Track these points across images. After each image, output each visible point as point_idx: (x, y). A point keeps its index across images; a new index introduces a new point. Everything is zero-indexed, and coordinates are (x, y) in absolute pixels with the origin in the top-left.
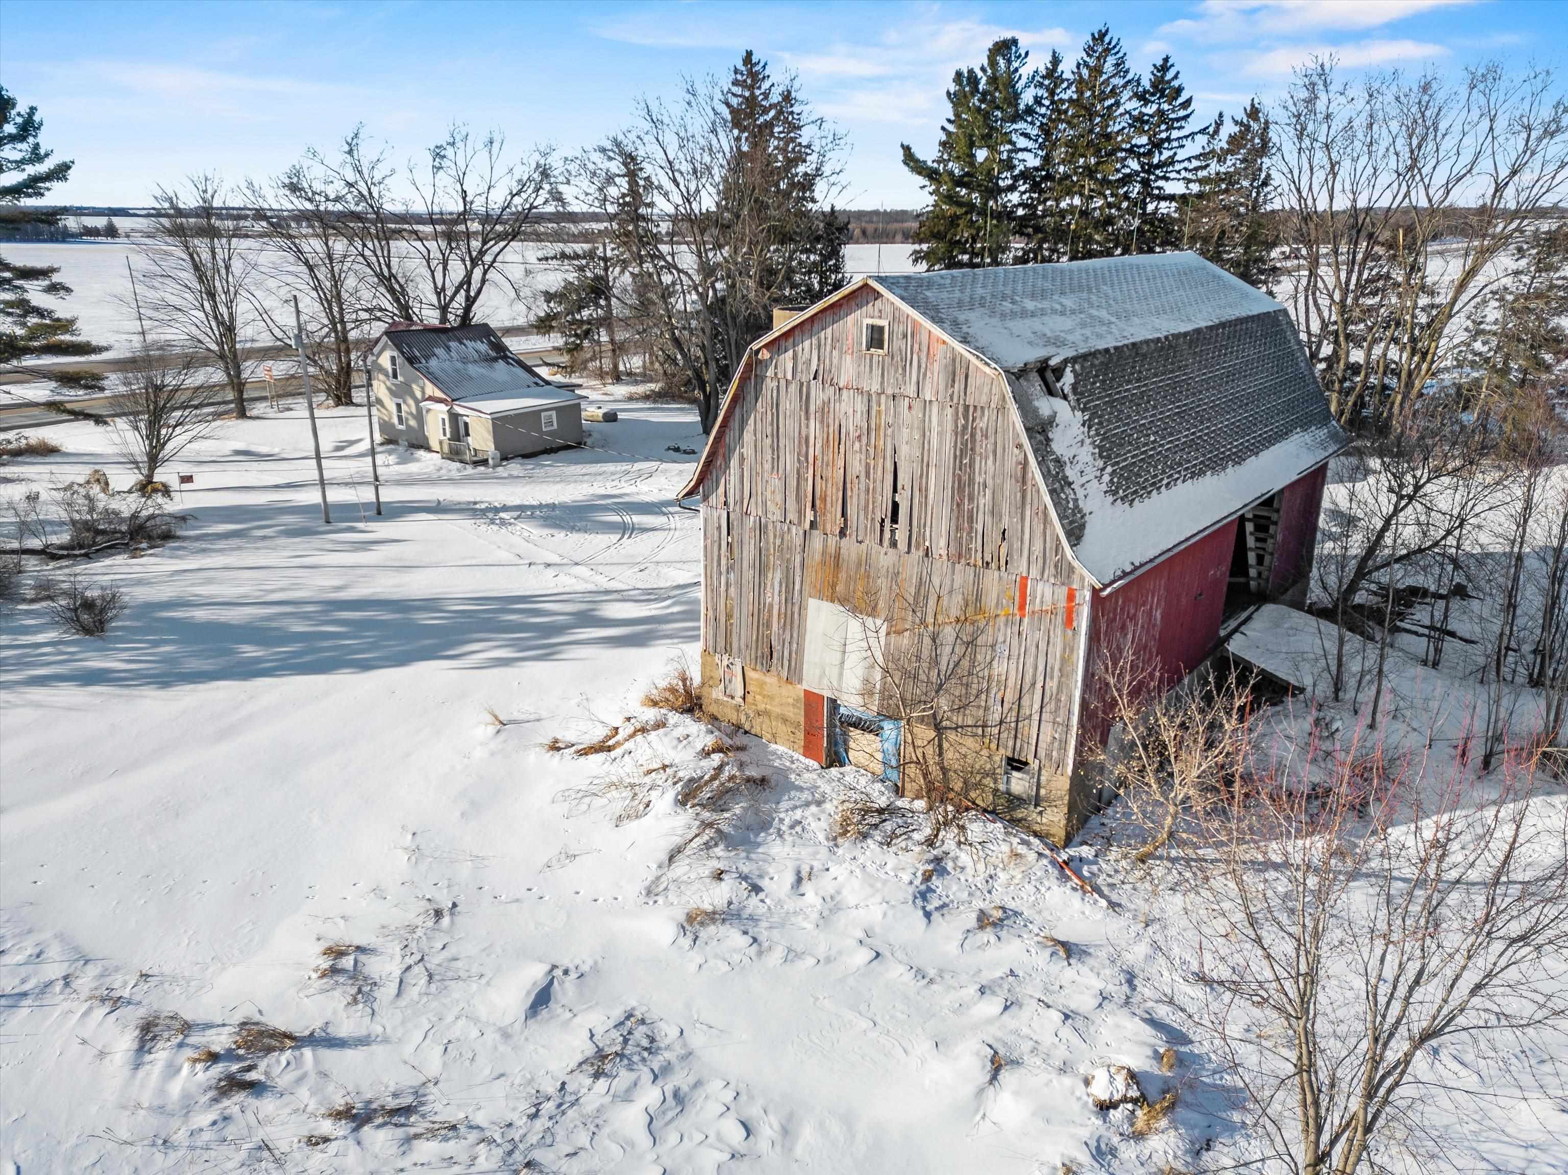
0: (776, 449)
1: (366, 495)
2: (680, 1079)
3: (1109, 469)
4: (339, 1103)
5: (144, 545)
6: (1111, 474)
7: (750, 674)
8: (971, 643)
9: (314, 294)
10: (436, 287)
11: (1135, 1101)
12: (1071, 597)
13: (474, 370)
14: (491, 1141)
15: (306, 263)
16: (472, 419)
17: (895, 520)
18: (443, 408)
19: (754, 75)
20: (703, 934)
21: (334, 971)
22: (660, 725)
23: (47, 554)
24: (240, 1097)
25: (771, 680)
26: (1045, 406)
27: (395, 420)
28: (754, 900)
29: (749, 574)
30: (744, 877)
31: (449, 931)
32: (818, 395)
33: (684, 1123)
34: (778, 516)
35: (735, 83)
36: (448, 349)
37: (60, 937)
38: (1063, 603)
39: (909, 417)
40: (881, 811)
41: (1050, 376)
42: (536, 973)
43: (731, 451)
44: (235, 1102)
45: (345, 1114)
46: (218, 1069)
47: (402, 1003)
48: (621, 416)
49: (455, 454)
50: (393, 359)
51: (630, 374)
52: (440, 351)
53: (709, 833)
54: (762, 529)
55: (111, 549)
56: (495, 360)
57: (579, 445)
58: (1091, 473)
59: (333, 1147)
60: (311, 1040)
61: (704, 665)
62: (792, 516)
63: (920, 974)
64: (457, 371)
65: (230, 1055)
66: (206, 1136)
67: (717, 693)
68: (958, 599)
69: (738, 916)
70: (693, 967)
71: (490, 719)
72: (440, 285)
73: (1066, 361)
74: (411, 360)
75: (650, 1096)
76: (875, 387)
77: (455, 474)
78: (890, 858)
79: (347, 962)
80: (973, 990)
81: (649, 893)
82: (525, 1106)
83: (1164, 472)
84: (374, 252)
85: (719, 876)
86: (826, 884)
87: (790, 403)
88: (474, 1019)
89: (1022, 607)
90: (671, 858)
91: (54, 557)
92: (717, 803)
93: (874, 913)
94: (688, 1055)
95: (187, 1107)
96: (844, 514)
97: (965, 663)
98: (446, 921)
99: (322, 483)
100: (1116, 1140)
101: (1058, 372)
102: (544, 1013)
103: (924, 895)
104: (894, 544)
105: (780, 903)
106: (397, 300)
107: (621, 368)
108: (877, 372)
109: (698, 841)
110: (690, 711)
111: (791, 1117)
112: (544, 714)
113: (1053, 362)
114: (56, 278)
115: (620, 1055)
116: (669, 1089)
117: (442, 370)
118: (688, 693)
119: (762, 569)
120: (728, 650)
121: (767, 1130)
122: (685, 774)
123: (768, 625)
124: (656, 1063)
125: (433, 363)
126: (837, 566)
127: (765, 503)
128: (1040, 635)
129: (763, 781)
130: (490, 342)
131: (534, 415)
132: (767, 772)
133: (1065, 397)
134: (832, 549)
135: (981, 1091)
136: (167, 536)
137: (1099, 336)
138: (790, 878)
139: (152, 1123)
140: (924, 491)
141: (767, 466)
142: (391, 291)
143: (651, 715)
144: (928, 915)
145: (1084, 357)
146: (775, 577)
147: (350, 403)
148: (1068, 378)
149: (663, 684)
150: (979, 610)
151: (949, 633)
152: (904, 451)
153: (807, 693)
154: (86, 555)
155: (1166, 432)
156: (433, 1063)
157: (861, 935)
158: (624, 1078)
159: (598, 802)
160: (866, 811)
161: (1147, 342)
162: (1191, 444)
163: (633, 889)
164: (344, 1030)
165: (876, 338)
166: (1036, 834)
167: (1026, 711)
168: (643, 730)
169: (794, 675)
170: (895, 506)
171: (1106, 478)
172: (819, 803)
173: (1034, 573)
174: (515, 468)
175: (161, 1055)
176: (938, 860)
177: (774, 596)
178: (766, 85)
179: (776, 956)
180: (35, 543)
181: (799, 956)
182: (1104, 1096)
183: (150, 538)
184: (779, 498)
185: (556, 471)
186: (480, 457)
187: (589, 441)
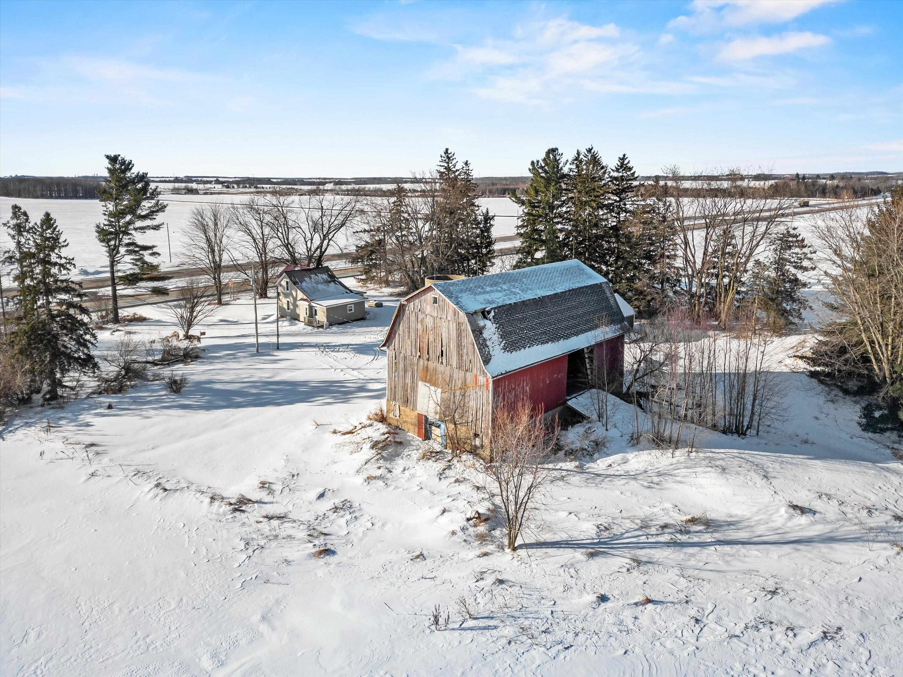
0: (409, 332)
1: (274, 340)
2: (357, 514)
3: (504, 342)
4: (264, 514)
5: (189, 361)
6: (505, 344)
7: (402, 408)
8: (464, 395)
9: (254, 249)
10: (307, 247)
11: (477, 518)
12: (487, 381)
13: (321, 287)
14: (305, 524)
15: (253, 237)
16: (318, 308)
17: (442, 356)
18: (307, 303)
19: (448, 158)
20: (371, 482)
21: (263, 487)
22: (371, 425)
23: (154, 363)
24: (238, 513)
25: (407, 410)
26: (482, 323)
27: (286, 308)
28: (389, 474)
29: (401, 373)
30: (387, 468)
31: (296, 480)
32: (421, 316)
33: (356, 523)
34: (410, 354)
35: (442, 161)
36: (310, 278)
37: (183, 478)
38: (485, 383)
39: (445, 325)
40: (437, 452)
41: (486, 313)
42: (320, 490)
43: (396, 332)
44: (237, 514)
45: (266, 517)
46: (233, 506)
47: (282, 495)
48: (385, 304)
49: (310, 323)
50: (287, 283)
51: (394, 282)
52: (307, 279)
53: (379, 456)
54: (405, 358)
55: (178, 362)
56: (330, 282)
57: (363, 319)
58: (496, 343)
59: (262, 524)
60: (257, 502)
61: (387, 405)
62: (414, 354)
63: (432, 493)
64: (313, 287)
65: (235, 504)
66: (230, 520)
67: (391, 415)
68: (460, 382)
69: (383, 478)
70: (366, 490)
71: (314, 423)
72: (309, 247)
73: (492, 309)
74: (295, 283)
75: (348, 517)
76: (436, 315)
77: (310, 331)
78: (435, 465)
79: (267, 486)
80: (446, 496)
81: (357, 471)
82: (314, 517)
83: (528, 342)
84: (282, 233)
85: (379, 468)
86: (412, 471)
87: (413, 318)
88: (302, 499)
89: (476, 384)
90: (366, 463)
91: (156, 365)
92: (383, 448)
93: (424, 479)
94: (360, 510)
95: (225, 514)
96: (428, 354)
97: (462, 402)
98: (295, 478)
99: (257, 335)
100: (469, 527)
101: (489, 312)
102: (322, 499)
103: (441, 474)
104: (442, 363)
105: (397, 475)
106: (291, 254)
107: (390, 279)
108: (436, 311)
109: (375, 458)
110: (382, 422)
111: (385, 523)
112: (333, 422)
113: (487, 309)
114: (155, 250)
115: (342, 508)
116: (353, 516)
117: (308, 287)
118: (383, 415)
119: (405, 371)
120: (394, 399)
121: (378, 525)
122: (375, 440)
123: (407, 391)
124: (351, 510)
125: (304, 284)
126: (427, 370)
127: (406, 350)
128: (481, 393)
129: (400, 443)
130: (329, 274)
131: (344, 306)
132: (401, 440)
133: (490, 320)
134: (426, 365)
135: (438, 517)
136: (197, 357)
137: (510, 299)
138: (402, 469)
139: (216, 517)
140: (449, 347)
141: (407, 338)
142: (288, 250)
143: (368, 422)
144: (440, 479)
145: (500, 307)
146: (409, 374)
147: (266, 297)
148: (492, 314)
149: (373, 412)
150: (466, 385)
151: (458, 393)
152: (444, 335)
153: (418, 414)
154: (168, 364)
155: (532, 328)
156: (290, 508)
157: (418, 483)
158: (342, 513)
159: (346, 448)
160: (431, 452)
161: (529, 300)
162: (545, 333)
163: (353, 471)
164: (266, 500)
165: (435, 301)
166: (482, 459)
167: (478, 417)
168: (364, 427)
169: (414, 408)
170: (442, 351)
171: (502, 344)
172: (417, 450)
173: (478, 374)
174: (334, 329)
175: (217, 503)
176: (450, 466)
177: (408, 381)
178: (454, 162)
179: (391, 488)
180: (150, 359)
181: (398, 488)
182: (468, 517)
183: (191, 357)
184: (410, 348)
185: (352, 330)
186: (321, 324)
187: (368, 317)
